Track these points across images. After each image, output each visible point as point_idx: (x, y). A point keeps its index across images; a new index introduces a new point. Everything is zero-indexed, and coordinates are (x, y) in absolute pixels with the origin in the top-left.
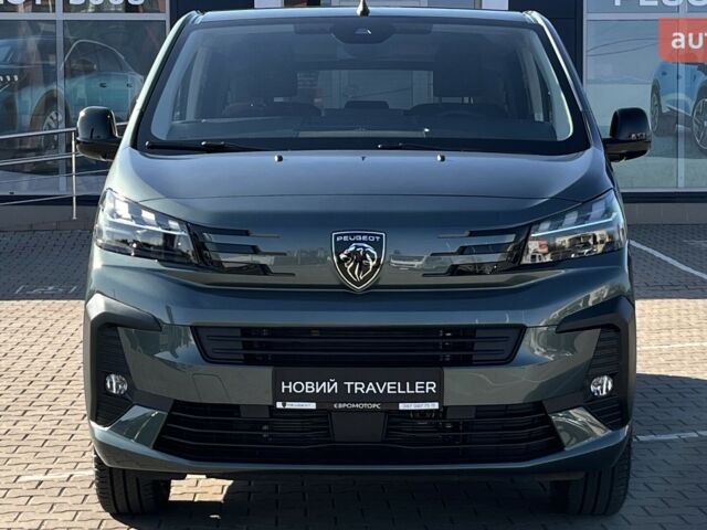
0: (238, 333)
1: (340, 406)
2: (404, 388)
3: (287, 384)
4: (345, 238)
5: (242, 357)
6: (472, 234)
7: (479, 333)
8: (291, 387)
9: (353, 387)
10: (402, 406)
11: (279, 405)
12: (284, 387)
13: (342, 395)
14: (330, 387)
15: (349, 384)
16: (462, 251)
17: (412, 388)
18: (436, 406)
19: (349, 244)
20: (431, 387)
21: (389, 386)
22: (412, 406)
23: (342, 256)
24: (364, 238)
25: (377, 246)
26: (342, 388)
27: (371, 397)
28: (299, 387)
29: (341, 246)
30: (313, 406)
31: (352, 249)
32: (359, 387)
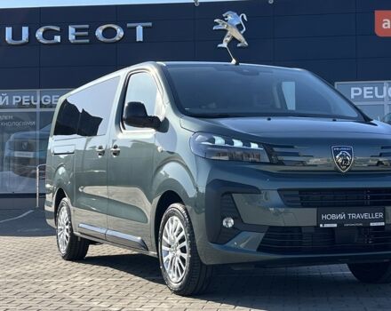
0: (297, 193)
1: (347, 225)
2: (371, 216)
4: (337, 149)
5: (300, 204)
6: (382, 148)
8: (326, 217)
10: (371, 224)
11: (321, 226)
12: (323, 217)
13: (347, 220)
14: (342, 216)
15: (350, 215)
16: (381, 155)
17: (374, 216)
18: (383, 224)
19: (339, 152)
20: (381, 215)
21: (365, 215)
22: (375, 224)
23: (337, 157)
24: (345, 149)
25: (350, 152)
26: (347, 216)
27: (358, 221)
28: (329, 217)
30: (335, 225)
31: (341, 153)
32: (353, 216)
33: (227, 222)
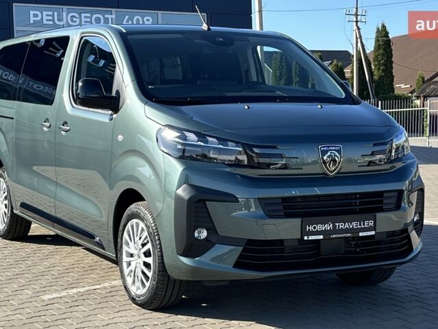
0: (280, 201)
1: (334, 236)
2: (360, 225)
3: (309, 227)
4: (325, 149)
5: (283, 214)
6: (374, 145)
7: (385, 195)
8: (311, 228)
9: (339, 226)
10: (361, 234)
11: (306, 238)
12: (308, 228)
13: (335, 231)
14: (329, 227)
15: (337, 224)
16: (373, 154)
17: (364, 225)
18: (373, 233)
19: (327, 152)
20: (371, 223)
21: (354, 223)
22: (365, 234)
23: (325, 158)
24: (334, 148)
25: (339, 151)
26: (334, 226)
27: (347, 231)
28: (315, 228)
29: (324, 153)
30: (321, 237)
31: (329, 154)
32: (341, 226)
33: (199, 233)
